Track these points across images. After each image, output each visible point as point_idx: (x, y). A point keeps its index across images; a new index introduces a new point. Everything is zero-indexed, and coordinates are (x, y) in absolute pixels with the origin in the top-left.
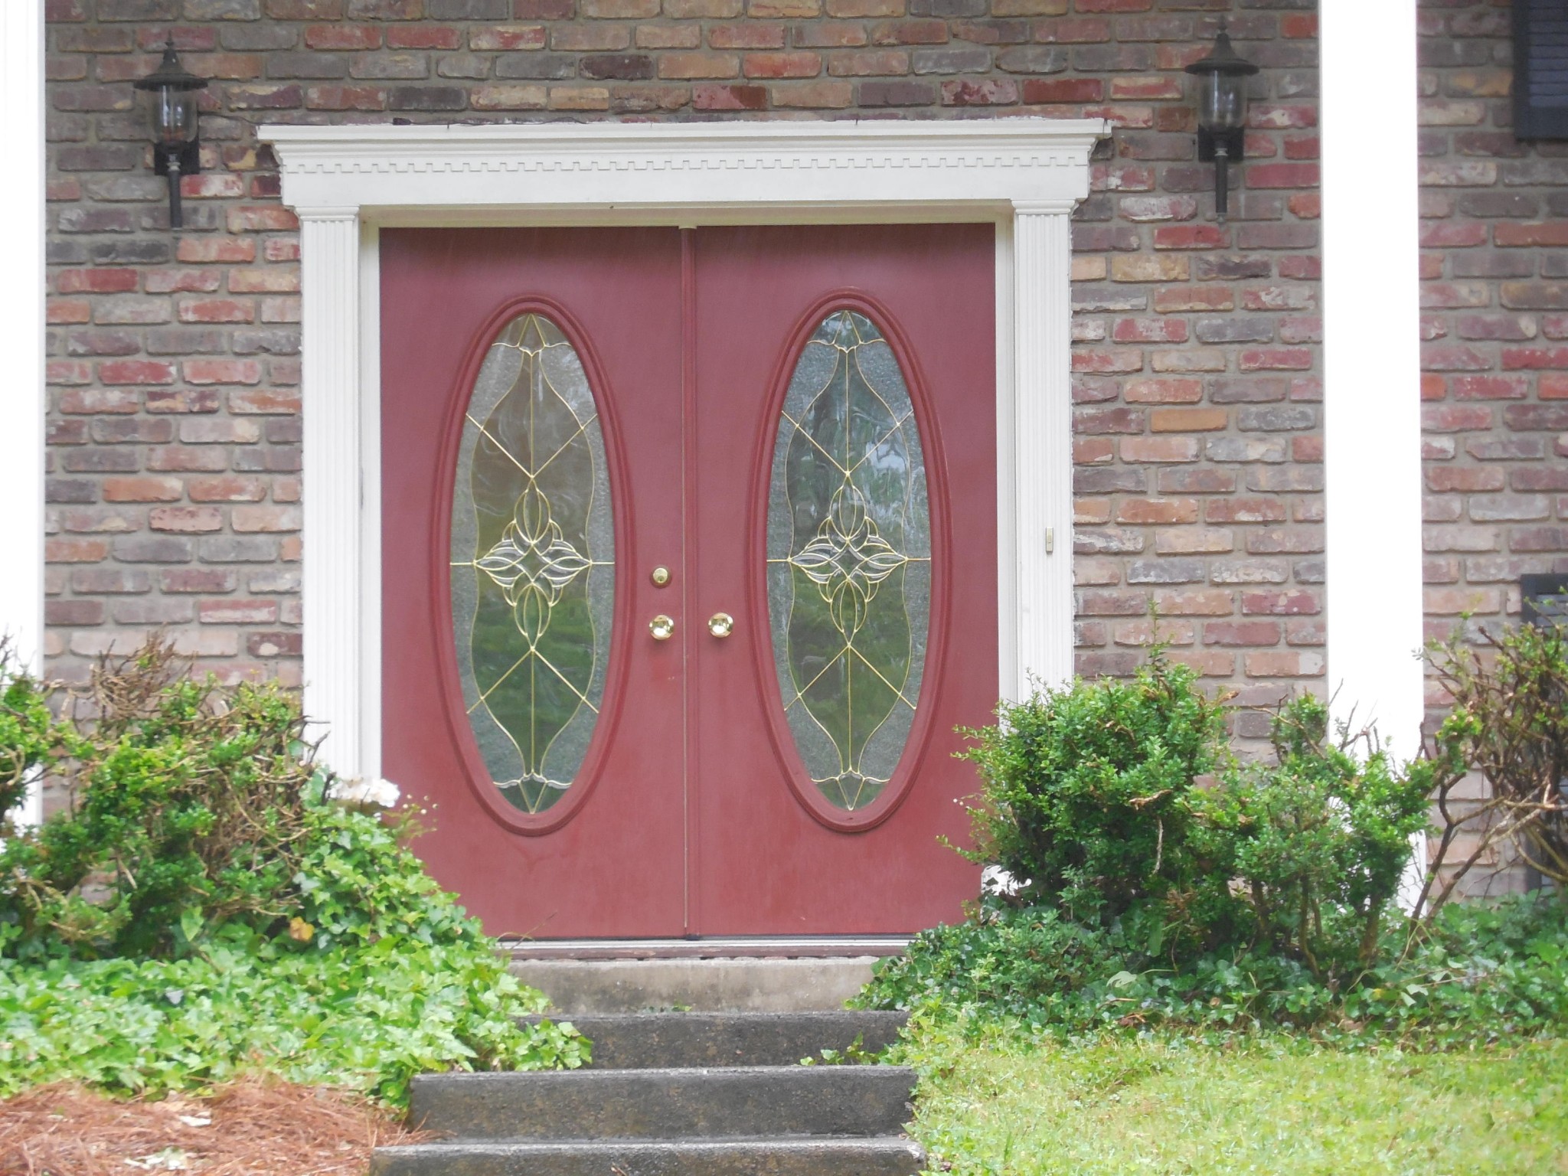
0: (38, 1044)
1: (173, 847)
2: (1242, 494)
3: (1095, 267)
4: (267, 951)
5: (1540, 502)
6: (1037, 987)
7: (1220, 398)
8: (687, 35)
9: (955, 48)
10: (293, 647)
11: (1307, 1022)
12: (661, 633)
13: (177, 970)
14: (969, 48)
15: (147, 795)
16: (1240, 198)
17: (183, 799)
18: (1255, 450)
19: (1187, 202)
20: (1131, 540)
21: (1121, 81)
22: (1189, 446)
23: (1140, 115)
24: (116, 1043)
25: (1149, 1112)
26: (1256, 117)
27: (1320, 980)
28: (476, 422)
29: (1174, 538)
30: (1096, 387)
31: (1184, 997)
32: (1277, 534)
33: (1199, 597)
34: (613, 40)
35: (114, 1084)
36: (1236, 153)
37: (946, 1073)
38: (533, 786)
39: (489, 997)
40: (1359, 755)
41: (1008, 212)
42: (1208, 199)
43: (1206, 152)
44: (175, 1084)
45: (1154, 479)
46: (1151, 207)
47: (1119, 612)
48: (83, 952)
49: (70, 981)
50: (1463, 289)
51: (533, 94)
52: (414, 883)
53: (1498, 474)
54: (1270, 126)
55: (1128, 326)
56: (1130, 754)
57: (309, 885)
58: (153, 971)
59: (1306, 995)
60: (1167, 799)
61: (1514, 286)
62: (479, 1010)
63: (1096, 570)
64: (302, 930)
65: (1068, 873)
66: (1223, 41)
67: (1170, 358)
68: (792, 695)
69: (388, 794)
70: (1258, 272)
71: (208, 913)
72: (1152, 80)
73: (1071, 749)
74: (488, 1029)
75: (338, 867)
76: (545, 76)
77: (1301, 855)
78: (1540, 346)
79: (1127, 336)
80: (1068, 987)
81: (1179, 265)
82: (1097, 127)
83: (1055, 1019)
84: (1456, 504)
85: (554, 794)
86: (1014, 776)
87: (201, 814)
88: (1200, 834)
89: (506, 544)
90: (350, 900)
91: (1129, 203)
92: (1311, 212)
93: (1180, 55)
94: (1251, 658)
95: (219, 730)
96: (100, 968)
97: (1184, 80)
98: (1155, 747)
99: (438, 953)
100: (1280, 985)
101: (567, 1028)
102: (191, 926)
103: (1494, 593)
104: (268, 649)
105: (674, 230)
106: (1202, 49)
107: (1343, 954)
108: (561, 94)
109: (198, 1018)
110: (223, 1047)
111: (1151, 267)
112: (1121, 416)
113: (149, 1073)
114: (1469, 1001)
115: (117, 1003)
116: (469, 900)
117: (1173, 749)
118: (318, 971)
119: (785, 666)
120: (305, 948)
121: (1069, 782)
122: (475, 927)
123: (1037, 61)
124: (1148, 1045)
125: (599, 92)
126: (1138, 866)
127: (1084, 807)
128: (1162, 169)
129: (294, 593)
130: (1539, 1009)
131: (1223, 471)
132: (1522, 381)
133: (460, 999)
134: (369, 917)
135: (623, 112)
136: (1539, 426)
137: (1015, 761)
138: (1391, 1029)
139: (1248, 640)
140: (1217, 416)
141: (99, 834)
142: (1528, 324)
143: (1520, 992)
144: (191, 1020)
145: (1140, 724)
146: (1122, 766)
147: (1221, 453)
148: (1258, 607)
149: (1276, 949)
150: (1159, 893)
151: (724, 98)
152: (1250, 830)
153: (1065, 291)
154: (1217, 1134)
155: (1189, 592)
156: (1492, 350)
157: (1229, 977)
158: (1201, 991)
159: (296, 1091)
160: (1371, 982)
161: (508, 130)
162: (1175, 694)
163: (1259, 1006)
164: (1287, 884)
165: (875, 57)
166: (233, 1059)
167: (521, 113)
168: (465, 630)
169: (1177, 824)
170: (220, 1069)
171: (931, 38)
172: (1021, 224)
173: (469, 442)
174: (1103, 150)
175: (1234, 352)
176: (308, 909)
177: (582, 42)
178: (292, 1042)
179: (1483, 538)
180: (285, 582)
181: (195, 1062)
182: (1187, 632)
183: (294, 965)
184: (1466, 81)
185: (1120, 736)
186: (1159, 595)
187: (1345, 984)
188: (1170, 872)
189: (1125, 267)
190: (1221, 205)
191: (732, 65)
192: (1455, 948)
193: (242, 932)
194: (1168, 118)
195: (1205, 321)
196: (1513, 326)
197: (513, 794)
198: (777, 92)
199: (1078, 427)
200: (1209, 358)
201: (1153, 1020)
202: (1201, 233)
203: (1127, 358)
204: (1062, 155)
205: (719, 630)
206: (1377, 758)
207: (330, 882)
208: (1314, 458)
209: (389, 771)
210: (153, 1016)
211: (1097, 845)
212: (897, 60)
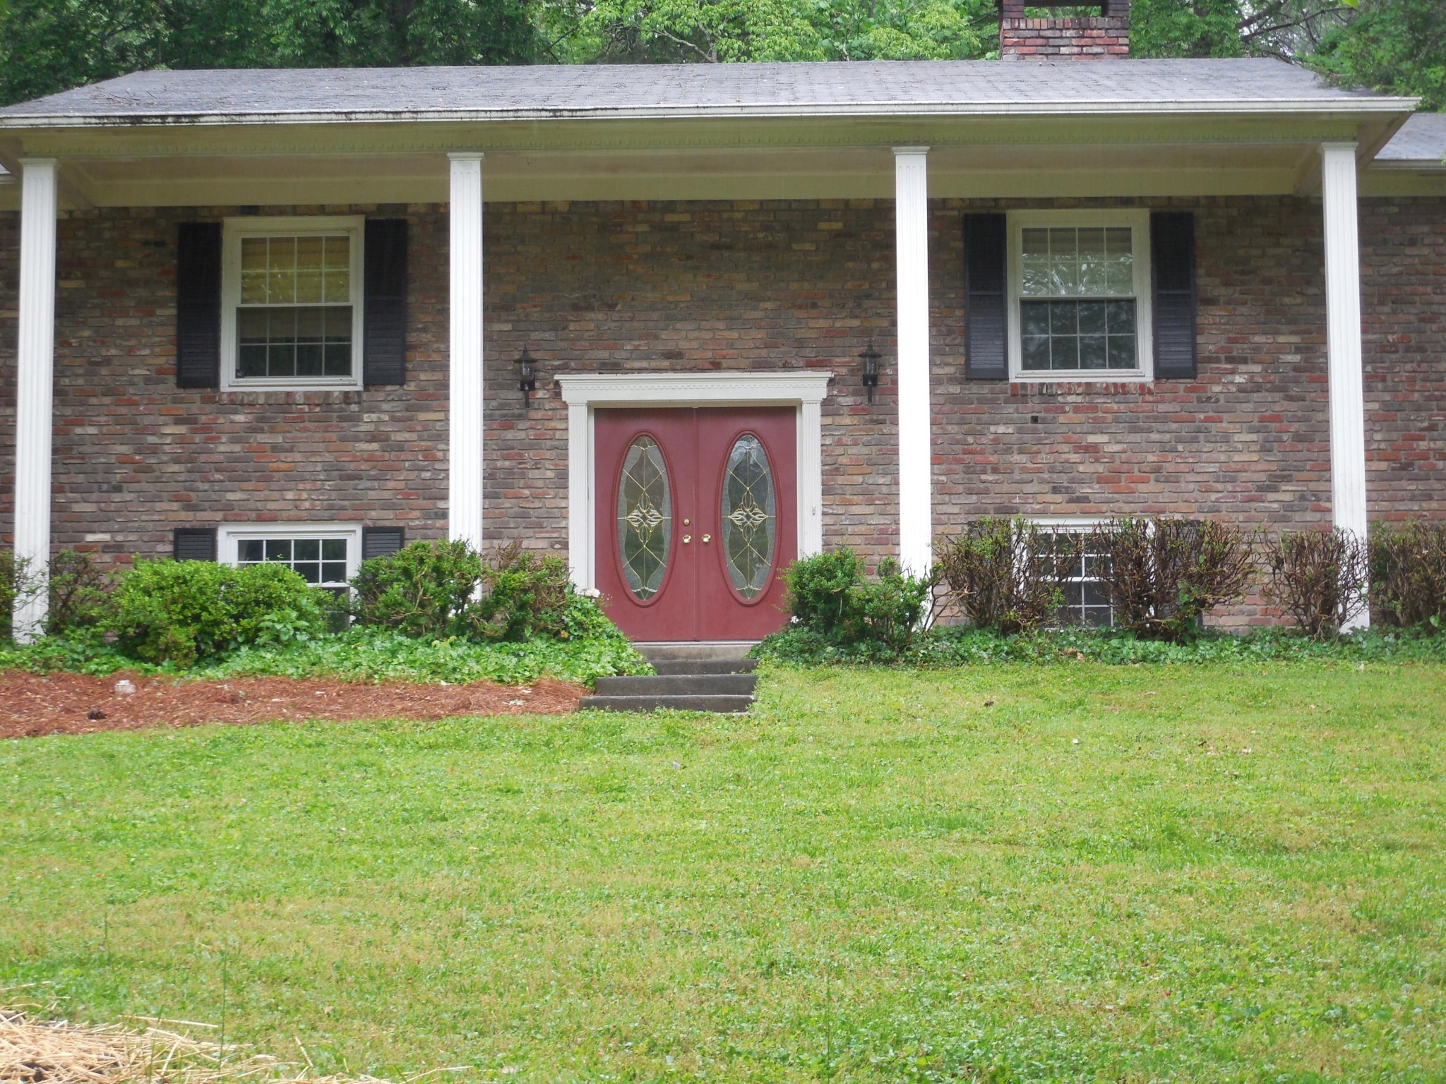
0: (476, 668)
1: (522, 606)
2: (877, 495)
3: (829, 420)
4: (553, 641)
5: (974, 497)
6: (802, 651)
7: (871, 463)
8: (695, 345)
9: (782, 349)
10: (565, 546)
11: (888, 662)
12: (686, 541)
13: (523, 646)
14: (787, 349)
15: (513, 589)
16: (877, 398)
17: (525, 591)
18: (881, 481)
19: (859, 399)
20: (841, 510)
21: (838, 360)
22: (860, 479)
23: (844, 371)
24: (502, 667)
25: (831, 687)
26: (882, 372)
27: (893, 649)
28: (626, 472)
29: (855, 509)
30: (829, 460)
31: (849, 655)
32: (888, 508)
33: (863, 528)
34: (671, 346)
35: (501, 681)
36: (875, 384)
37: (767, 676)
38: (645, 591)
39: (624, 655)
40: (905, 576)
41: (800, 403)
42: (866, 398)
43: (865, 383)
44: (521, 681)
45: (849, 490)
46: (848, 401)
47: (836, 533)
48: (493, 640)
49: (488, 649)
50: (949, 428)
51: (644, 364)
52: (600, 619)
53: (961, 488)
54: (886, 375)
55: (840, 440)
56: (831, 576)
57: (567, 620)
58: (515, 646)
59: (888, 653)
60: (843, 591)
61: (966, 427)
62: (620, 659)
63: (829, 520)
64: (564, 634)
65: (812, 615)
66: (870, 347)
67: (854, 450)
68: (730, 562)
69: (596, 593)
70: (882, 422)
71: (534, 628)
72: (847, 359)
73: (813, 574)
74: (622, 664)
75: (576, 614)
76: (648, 358)
77: (885, 608)
78: (974, 447)
79: (839, 443)
80: (812, 652)
81: (856, 420)
82: (830, 375)
83: (806, 661)
84: (947, 498)
85: (653, 594)
86: (795, 584)
87: (531, 596)
88: (855, 602)
89: (636, 512)
90: (580, 625)
91: (840, 399)
92: (896, 402)
93: (856, 351)
94: (879, 549)
95: (536, 569)
96: (498, 645)
97: (859, 359)
98: (840, 574)
99: (607, 642)
100: (879, 650)
101: (649, 665)
102: (528, 632)
103: (960, 527)
104: (557, 546)
105: (691, 409)
106: (864, 349)
107: (901, 641)
108: (653, 364)
109: (529, 661)
110: (536, 669)
111: (848, 421)
112: (837, 469)
113: (512, 677)
114: (940, 655)
115: (504, 655)
116: (620, 626)
117: (845, 575)
118: (570, 647)
119: (727, 552)
120: (566, 640)
121: (812, 585)
122: (621, 634)
123: (810, 353)
124: (836, 669)
125: (666, 363)
126: (834, 612)
127: (817, 593)
128: (851, 388)
129: (566, 528)
130: (963, 658)
131: (871, 487)
132: (968, 458)
133: (614, 655)
134: (586, 630)
135: (674, 370)
136: (974, 472)
137: (796, 579)
138: (914, 665)
139: (879, 543)
140: (869, 469)
141: (498, 602)
142: (970, 439)
143: (956, 652)
144: (527, 661)
145: (835, 567)
146: (829, 580)
147: (870, 481)
148: (882, 532)
149: (879, 639)
150: (841, 622)
151: (707, 365)
152: (870, 600)
153: (819, 428)
154: (851, 693)
155: (860, 527)
156: (958, 448)
157: (863, 647)
158: (854, 652)
159: (560, 683)
160: (909, 649)
161: (636, 376)
162: (846, 557)
163: (872, 657)
164: (882, 618)
165: (757, 351)
166: (540, 673)
167: (640, 370)
168: (622, 538)
169: (847, 599)
170: (535, 676)
171: (775, 346)
172: (804, 407)
173: (623, 479)
174: (831, 382)
175: (875, 449)
176: (566, 627)
177: (660, 347)
178: (559, 668)
179: (956, 509)
180: (563, 524)
181: (527, 674)
182: (859, 540)
183: (561, 645)
184: (950, 360)
185: (828, 570)
186: (850, 528)
187: (901, 650)
188: (845, 614)
189: (838, 420)
190: (870, 400)
191: (709, 354)
192: (937, 639)
193: (545, 635)
194: (853, 372)
195: (865, 438)
196: (965, 440)
197: (638, 594)
198: (724, 363)
199: (823, 473)
200: (866, 450)
201: (838, 662)
202: (863, 409)
203: (840, 450)
204: (818, 383)
205: (706, 540)
206: (911, 577)
207: (574, 619)
208: (897, 484)
209: (596, 587)
210: (515, 660)
211: (821, 606)
212: (764, 352)
